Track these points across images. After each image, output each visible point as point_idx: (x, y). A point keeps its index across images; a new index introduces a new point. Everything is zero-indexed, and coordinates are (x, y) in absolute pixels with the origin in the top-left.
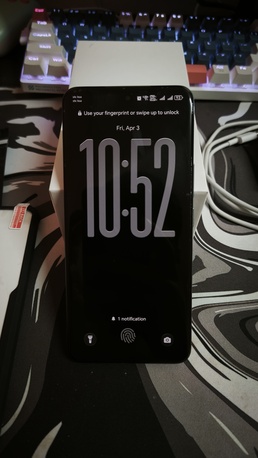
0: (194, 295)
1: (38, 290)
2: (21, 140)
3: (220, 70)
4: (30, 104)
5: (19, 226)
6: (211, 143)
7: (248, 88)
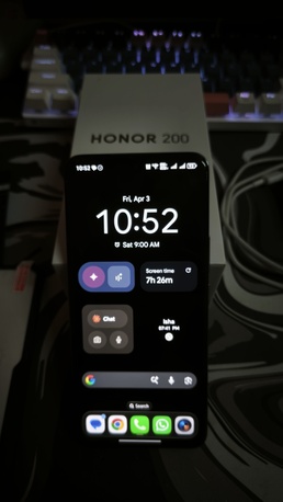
0: (210, 367)
1: (43, 362)
2: (25, 183)
3: (245, 99)
4: (34, 139)
5: (22, 289)
6: (234, 185)
7: (277, 119)
